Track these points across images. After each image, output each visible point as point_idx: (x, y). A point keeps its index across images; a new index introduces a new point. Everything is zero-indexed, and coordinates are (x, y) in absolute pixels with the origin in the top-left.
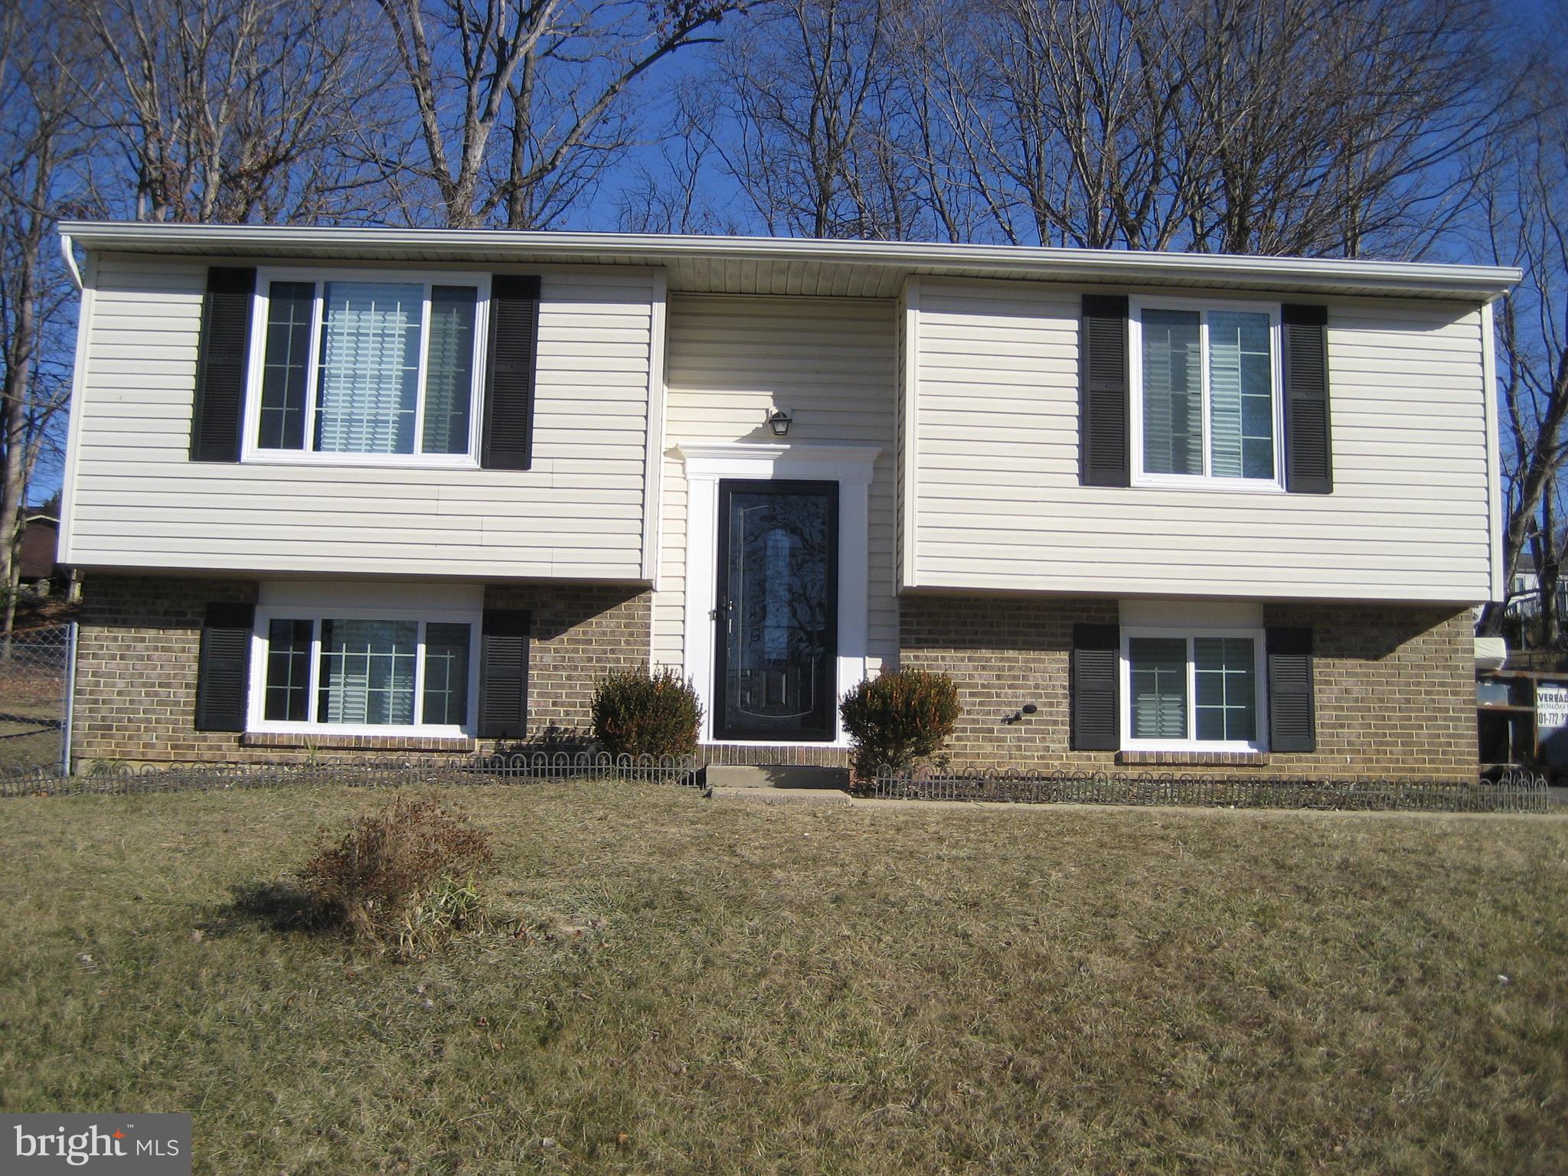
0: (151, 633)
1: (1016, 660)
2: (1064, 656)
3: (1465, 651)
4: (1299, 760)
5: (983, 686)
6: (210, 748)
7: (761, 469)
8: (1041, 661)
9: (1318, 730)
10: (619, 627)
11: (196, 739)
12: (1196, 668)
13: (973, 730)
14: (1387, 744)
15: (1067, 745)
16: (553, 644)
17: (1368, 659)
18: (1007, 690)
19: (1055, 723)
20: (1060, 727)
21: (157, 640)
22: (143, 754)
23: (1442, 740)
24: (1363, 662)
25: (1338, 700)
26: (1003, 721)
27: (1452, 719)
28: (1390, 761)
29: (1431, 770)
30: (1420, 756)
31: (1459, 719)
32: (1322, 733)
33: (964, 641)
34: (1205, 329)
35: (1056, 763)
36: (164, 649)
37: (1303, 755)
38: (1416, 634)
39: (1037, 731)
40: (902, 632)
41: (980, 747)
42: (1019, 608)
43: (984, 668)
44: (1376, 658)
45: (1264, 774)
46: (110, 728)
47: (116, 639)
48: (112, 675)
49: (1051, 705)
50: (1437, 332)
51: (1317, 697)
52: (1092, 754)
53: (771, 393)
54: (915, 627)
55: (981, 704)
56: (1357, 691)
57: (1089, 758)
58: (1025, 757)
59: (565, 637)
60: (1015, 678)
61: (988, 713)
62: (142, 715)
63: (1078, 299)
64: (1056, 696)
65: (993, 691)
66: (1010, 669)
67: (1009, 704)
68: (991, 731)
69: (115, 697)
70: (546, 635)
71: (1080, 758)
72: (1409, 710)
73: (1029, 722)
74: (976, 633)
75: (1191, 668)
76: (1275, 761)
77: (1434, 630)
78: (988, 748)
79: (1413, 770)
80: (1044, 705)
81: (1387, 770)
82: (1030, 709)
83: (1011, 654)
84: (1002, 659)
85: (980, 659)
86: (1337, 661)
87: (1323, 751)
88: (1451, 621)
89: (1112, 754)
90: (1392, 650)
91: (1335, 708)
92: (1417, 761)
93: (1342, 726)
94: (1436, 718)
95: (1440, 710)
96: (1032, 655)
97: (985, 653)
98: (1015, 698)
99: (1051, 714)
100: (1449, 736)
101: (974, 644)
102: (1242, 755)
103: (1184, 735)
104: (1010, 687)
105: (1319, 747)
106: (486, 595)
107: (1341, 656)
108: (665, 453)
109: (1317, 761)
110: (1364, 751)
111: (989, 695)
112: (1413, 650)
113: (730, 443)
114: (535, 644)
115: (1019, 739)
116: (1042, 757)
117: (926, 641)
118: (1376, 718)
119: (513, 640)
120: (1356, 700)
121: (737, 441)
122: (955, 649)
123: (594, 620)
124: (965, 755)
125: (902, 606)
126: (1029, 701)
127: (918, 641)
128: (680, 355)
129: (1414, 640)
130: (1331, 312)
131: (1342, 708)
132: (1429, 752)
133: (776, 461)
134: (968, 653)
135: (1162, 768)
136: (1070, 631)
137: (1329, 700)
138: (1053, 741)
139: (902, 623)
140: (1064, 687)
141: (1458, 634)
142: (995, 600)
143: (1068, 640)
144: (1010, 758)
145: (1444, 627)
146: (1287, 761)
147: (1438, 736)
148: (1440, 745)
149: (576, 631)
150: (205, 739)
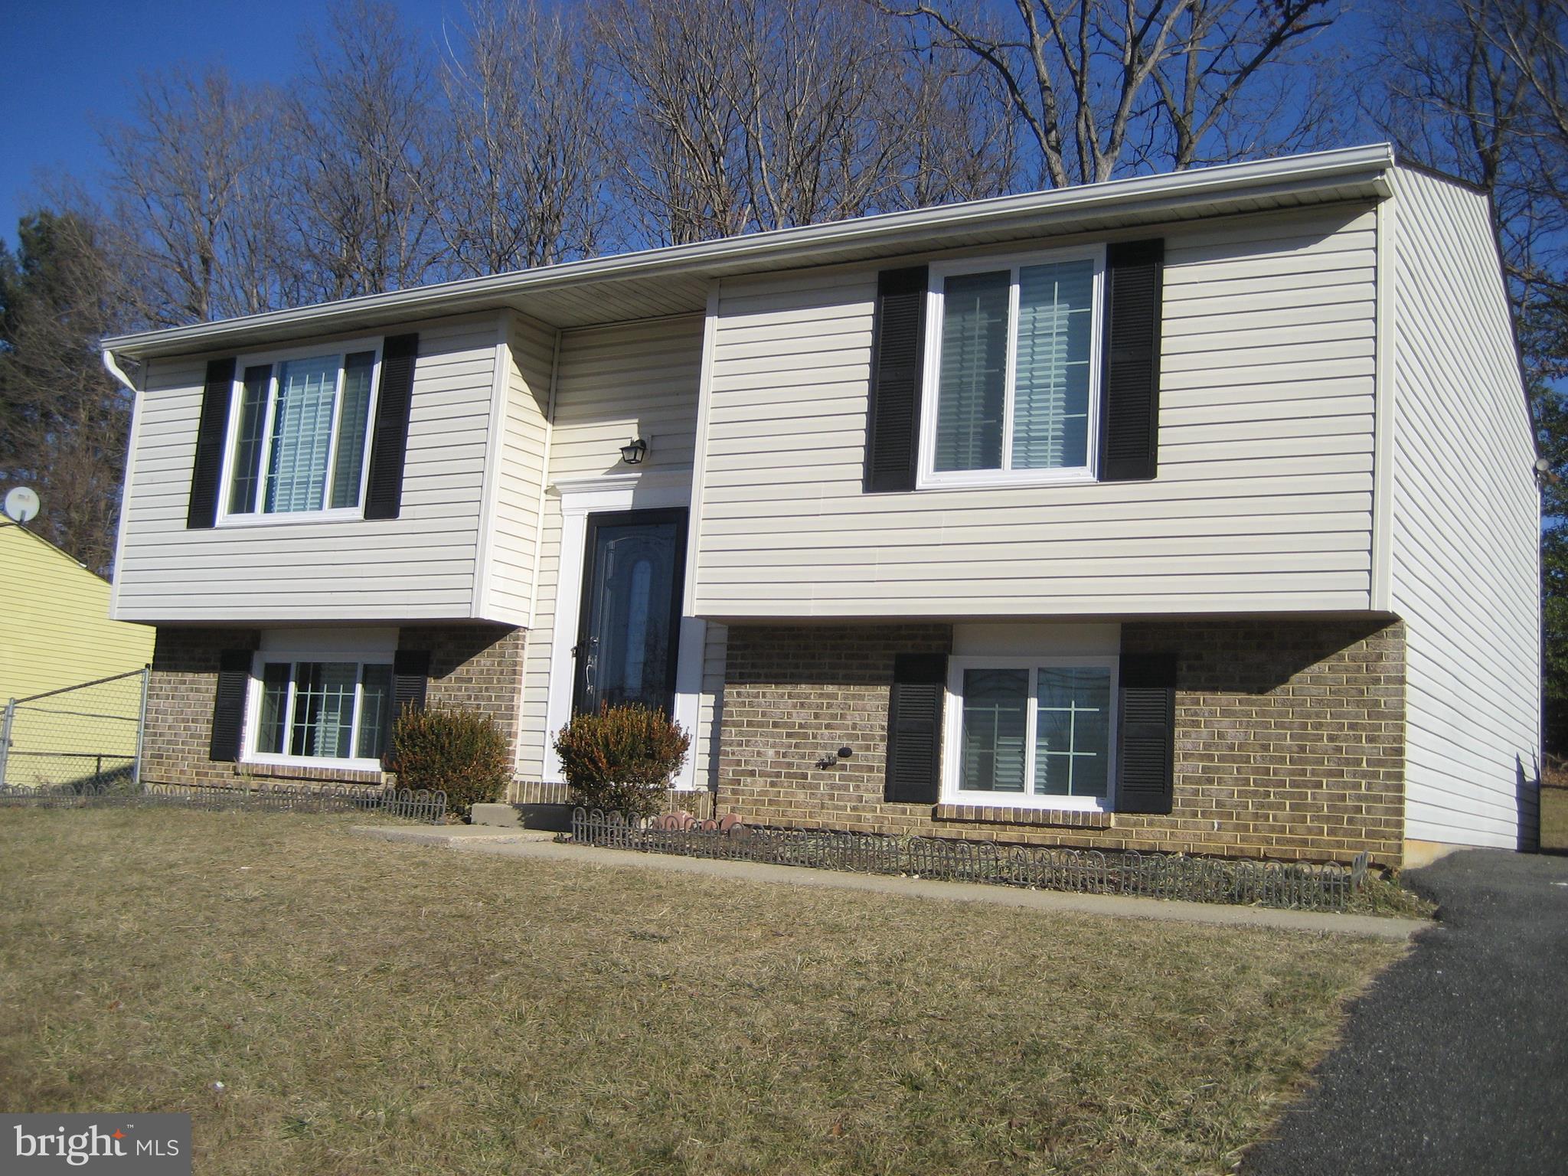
0: (189, 676)
1: (834, 696)
2: (884, 691)
3: (1388, 680)
4: (1151, 824)
5: (801, 726)
6: (217, 775)
7: (621, 500)
8: (862, 697)
9: (1178, 784)
10: (493, 665)
11: (210, 767)
12: (1039, 705)
13: (788, 775)
14: (1271, 806)
15: (881, 795)
16: (443, 683)
17: (1250, 692)
18: (824, 731)
19: (871, 769)
20: (875, 774)
21: (192, 682)
22: (179, 779)
23: (1348, 803)
24: (1243, 696)
25: (1207, 746)
26: (818, 765)
27: (1364, 774)
28: (1273, 829)
29: (1329, 844)
30: (1316, 824)
31: (1376, 775)
32: (1182, 790)
33: (784, 676)
34: (1015, 291)
35: (869, 815)
36: (198, 690)
37: (1156, 817)
38: (1318, 658)
39: (850, 778)
40: (729, 666)
41: (793, 794)
42: (842, 637)
43: (802, 705)
44: (1261, 691)
45: (1107, 840)
46: (161, 756)
47: (169, 682)
48: (165, 713)
49: (868, 748)
50: (1312, 248)
51: (1178, 744)
52: (908, 807)
53: (636, 421)
54: (739, 661)
55: (796, 746)
56: (1234, 735)
57: (904, 812)
58: (836, 808)
59: (453, 675)
60: (834, 716)
61: (803, 757)
62: (180, 746)
63: (873, 277)
64: (873, 738)
65: (810, 732)
66: (829, 706)
67: (824, 747)
68: (805, 776)
69: (166, 731)
70: (439, 675)
71: (894, 811)
72: (1302, 761)
73: (843, 768)
74: (797, 666)
75: (1033, 704)
76: (1119, 823)
77: (1346, 652)
78: (801, 796)
79: (1305, 842)
80: (860, 748)
81: (1268, 841)
82: (845, 753)
83: (830, 689)
84: (821, 696)
85: (799, 696)
86: (1209, 696)
87: (1183, 813)
88: (1371, 639)
89: (929, 807)
90: (1284, 679)
91: (1202, 757)
92: (1310, 831)
93: (1210, 781)
94: (1341, 774)
95: (1348, 762)
96: (853, 689)
97: (804, 689)
98: (829, 741)
99: (866, 758)
100: (1359, 798)
101: (794, 679)
102: (1086, 814)
103: (1020, 788)
104: (828, 726)
105: (1177, 807)
106: (401, 638)
107: (1214, 689)
108: (546, 492)
109: (1174, 825)
110: (1238, 814)
111: (806, 736)
112: (1316, 680)
113: (599, 475)
114: (431, 682)
115: (832, 787)
116: (854, 809)
117: (750, 675)
118: (1256, 771)
119: (414, 679)
120: (1232, 748)
121: (605, 474)
122: (776, 684)
123: (475, 659)
124: (778, 803)
125: (730, 638)
126: (845, 743)
127: (742, 676)
128: (569, 391)
129: (1315, 667)
130: (1169, 244)
131: (1211, 758)
132: (1328, 819)
133: (635, 490)
134: (786, 689)
135: (984, 826)
136: (893, 663)
137: (1196, 746)
138: (867, 790)
139: (729, 656)
140: (883, 728)
141: (1380, 657)
142: (818, 629)
143: (891, 672)
144: (822, 808)
145: (1363, 646)
146: (1135, 824)
147: (1343, 798)
148: (1346, 810)
149: (461, 670)
150: (214, 768)
